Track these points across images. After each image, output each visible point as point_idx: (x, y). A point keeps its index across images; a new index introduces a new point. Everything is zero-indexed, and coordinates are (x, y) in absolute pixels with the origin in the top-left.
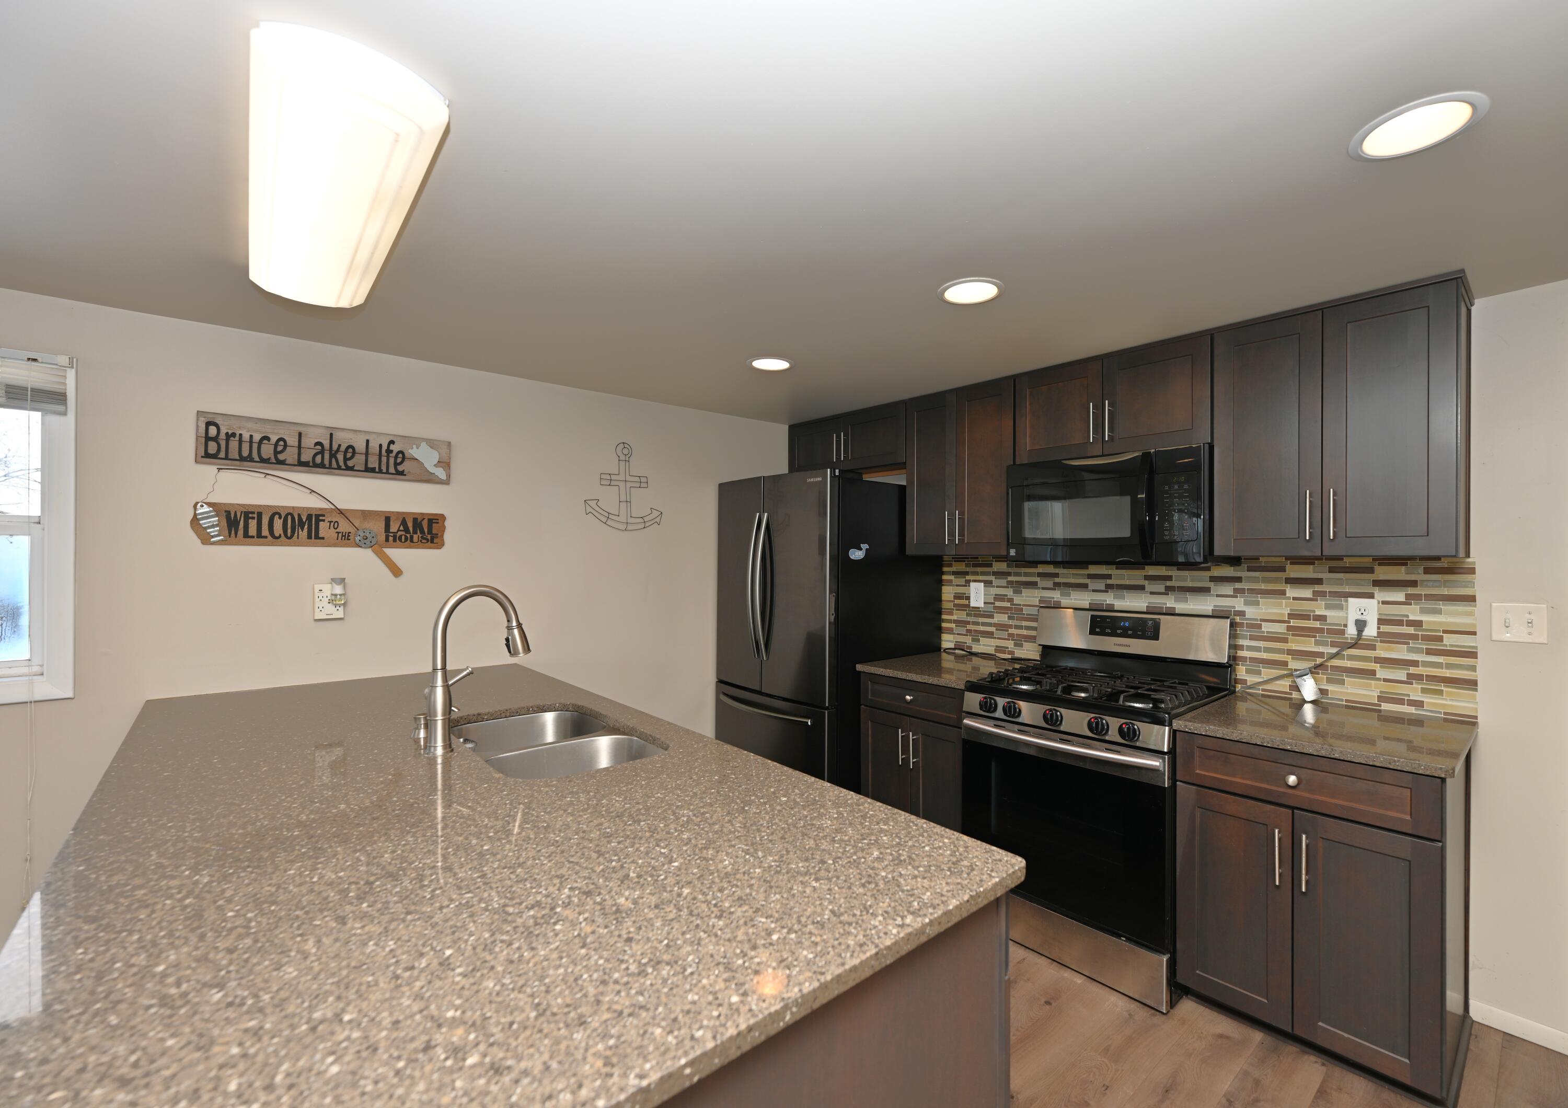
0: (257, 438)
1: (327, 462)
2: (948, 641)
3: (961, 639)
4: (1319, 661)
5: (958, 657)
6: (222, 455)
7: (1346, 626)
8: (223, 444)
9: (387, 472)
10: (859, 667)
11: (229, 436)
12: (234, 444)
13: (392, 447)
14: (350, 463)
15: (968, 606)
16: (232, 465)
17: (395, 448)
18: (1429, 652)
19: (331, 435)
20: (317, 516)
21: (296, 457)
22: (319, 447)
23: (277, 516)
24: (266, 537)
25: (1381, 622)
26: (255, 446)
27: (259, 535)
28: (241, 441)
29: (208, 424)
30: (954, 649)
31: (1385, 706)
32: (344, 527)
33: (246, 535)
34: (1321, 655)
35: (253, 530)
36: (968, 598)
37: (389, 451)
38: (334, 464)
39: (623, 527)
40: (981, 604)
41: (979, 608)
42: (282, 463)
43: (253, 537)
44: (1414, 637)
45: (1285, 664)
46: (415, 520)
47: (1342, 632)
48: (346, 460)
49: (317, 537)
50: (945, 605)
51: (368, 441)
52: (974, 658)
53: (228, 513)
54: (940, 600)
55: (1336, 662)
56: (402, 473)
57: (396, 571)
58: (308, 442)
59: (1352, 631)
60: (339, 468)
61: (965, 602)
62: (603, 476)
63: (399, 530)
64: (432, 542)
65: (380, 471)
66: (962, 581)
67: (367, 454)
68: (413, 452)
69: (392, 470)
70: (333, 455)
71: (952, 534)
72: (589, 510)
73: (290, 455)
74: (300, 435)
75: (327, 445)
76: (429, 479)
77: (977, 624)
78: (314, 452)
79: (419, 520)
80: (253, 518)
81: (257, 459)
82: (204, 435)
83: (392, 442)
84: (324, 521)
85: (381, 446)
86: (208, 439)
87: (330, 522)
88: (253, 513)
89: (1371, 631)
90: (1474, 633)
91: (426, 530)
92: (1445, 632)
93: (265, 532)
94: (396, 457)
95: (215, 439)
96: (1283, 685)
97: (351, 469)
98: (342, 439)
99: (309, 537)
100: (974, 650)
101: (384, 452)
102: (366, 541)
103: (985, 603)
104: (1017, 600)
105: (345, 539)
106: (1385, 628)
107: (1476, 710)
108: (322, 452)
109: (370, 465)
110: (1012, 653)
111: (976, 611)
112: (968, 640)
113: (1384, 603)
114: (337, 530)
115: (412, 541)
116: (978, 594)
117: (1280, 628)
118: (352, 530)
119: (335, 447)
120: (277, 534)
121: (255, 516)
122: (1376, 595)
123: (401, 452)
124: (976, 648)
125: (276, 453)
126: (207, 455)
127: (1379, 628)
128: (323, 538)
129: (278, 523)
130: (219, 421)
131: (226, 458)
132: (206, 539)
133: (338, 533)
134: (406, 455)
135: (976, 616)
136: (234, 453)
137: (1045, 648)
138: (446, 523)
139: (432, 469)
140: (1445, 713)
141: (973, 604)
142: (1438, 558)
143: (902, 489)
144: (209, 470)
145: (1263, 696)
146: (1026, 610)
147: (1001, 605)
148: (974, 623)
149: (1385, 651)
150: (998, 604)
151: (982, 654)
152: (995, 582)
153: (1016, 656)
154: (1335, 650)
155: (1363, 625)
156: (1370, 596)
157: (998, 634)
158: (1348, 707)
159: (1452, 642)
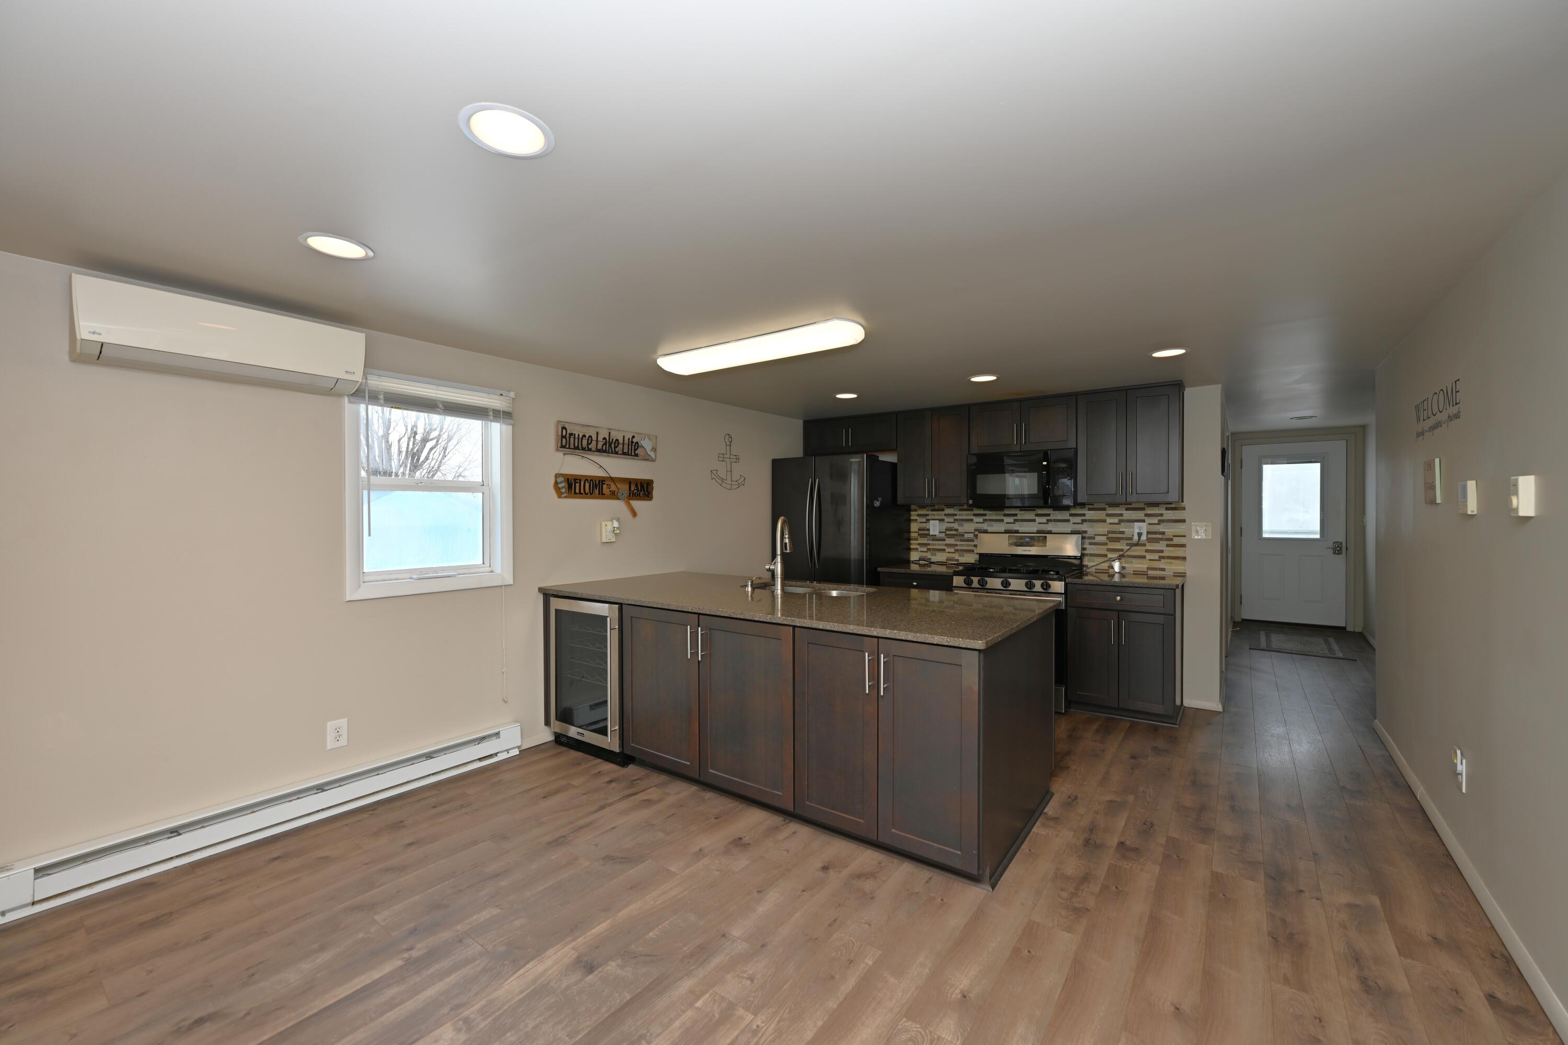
0: (580, 437)
1: (607, 450)
2: (914, 556)
3: (924, 554)
4: (1121, 553)
5: (920, 565)
6: (567, 446)
7: (1133, 536)
8: (568, 439)
9: (631, 455)
10: (879, 569)
11: (571, 434)
12: (572, 440)
13: (634, 440)
14: (617, 450)
15: (928, 535)
16: (568, 451)
17: (635, 440)
18: (1168, 546)
19: (610, 433)
20: (602, 481)
21: (595, 446)
22: (604, 441)
23: (587, 482)
24: (582, 494)
25: (1148, 533)
26: (580, 440)
27: (580, 493)
28: (575, 438)
29: (563, 428)
30: (919, 560)
31: (1150, 573)
32: (613, 487)
33: (575, 493)
34: (1122, 550)
35: (577, 491)
36: (928, 530)
37: (632, 442)
38: (610, 452)
39: (729, 487)
40: (937, 533)
41: (936, 535)
42: (590, 450)
43: (577, 494)
44: (1162, 539)
45: (1106, 556)
46: (641, 483)
47: (1131, 539)
48: (615, 447)
49: (602, 494)
50: (913, 535)
51: (624, 436)
52: (932, 565)
53: (568, 479)
54: (909, 532)
55: (1129, 553)
56: (636, 455)
57: (634, 514)
58: (600, 438)
59: (1136, 537)
60: (612, 453)
61: (927, 532)
62: (720, 455)
63: (635, 490)
64: (648, 497)
65: (628, 455)
66: (924, 520)
67: (623, 444)
68: (643, 443)
69: (633, 454)
70: (610, 445)
71: (930, 493)
72: (713, 476)
73: (593, 446)
74: (597, 433)
75: (608, 440)
76: (647, 459)
77: (935, 545)
78: (602, 443)
79: (643, 483)
80: (577, 483)
81: (581, 448)
82: (560, 435)
83: (633, 437)
84: (605, 484)
85: (629, 439)
86: (563, 437)
87: (607, 485)
88: (577, 479)
89: (1144, 538)
90: (1185, 536)
91: (646, 489)
92: (1174, 536)
93: (582, 491)
94: (635, 445)
95: (565, 437)
96: (1105, 566)
97: (616, 453)
98: (615, 435)
99: (599, 494)
100: (932, 560)
101: (630, 444)
102: (623, 496)
103: (940, 532)
104: (961, 530)
105: (613, 496)
106: (1150, 536)
107: (1186, 570)
108: (605, 444)
109: (625, 451)
110: (957, 560)
111: (934, 538)
112: (929, 555)
113: (1149, 524)
114: (610, 490)
115: (640, 496)
116: (935, 528)
117: (1104, 538)
118: (616, 490)
119: (611, 440)
120: (587, 492)
121: (578, 481)
122: (1146, 521)
123: (637, 443)
124: (934, 559)
125: (588, 444)
126: (562, 447)
127: (1147, 536)
128: (604, 494)
129: (587, 485)
130: (567, 426)
131: (569, 448)
132: (560, 495)
133: (610, 491)
134: (640, 444)
135: (933, 540)
136: (572, 446)
137: (981, 555)
138: (654, 485)
139: (650, 453)
140: (1174, 573)
141: (932, 533)
142: (1171, 503)
143: (894, 465)
144: (560, 454)
145: (1096, 572)
146: (966, 536)
147: (950, 533)
148: (932, 545)
149: (1150, 547)
150: (948, 532)
151: (937, 562)
152: (947, 519)
153: (960, 562)
154: (1128, 547)
155: (1140, 535)
156: (1143, 521)
157: (948, 550)
158: (1134, 574)
159: (1177, 541)
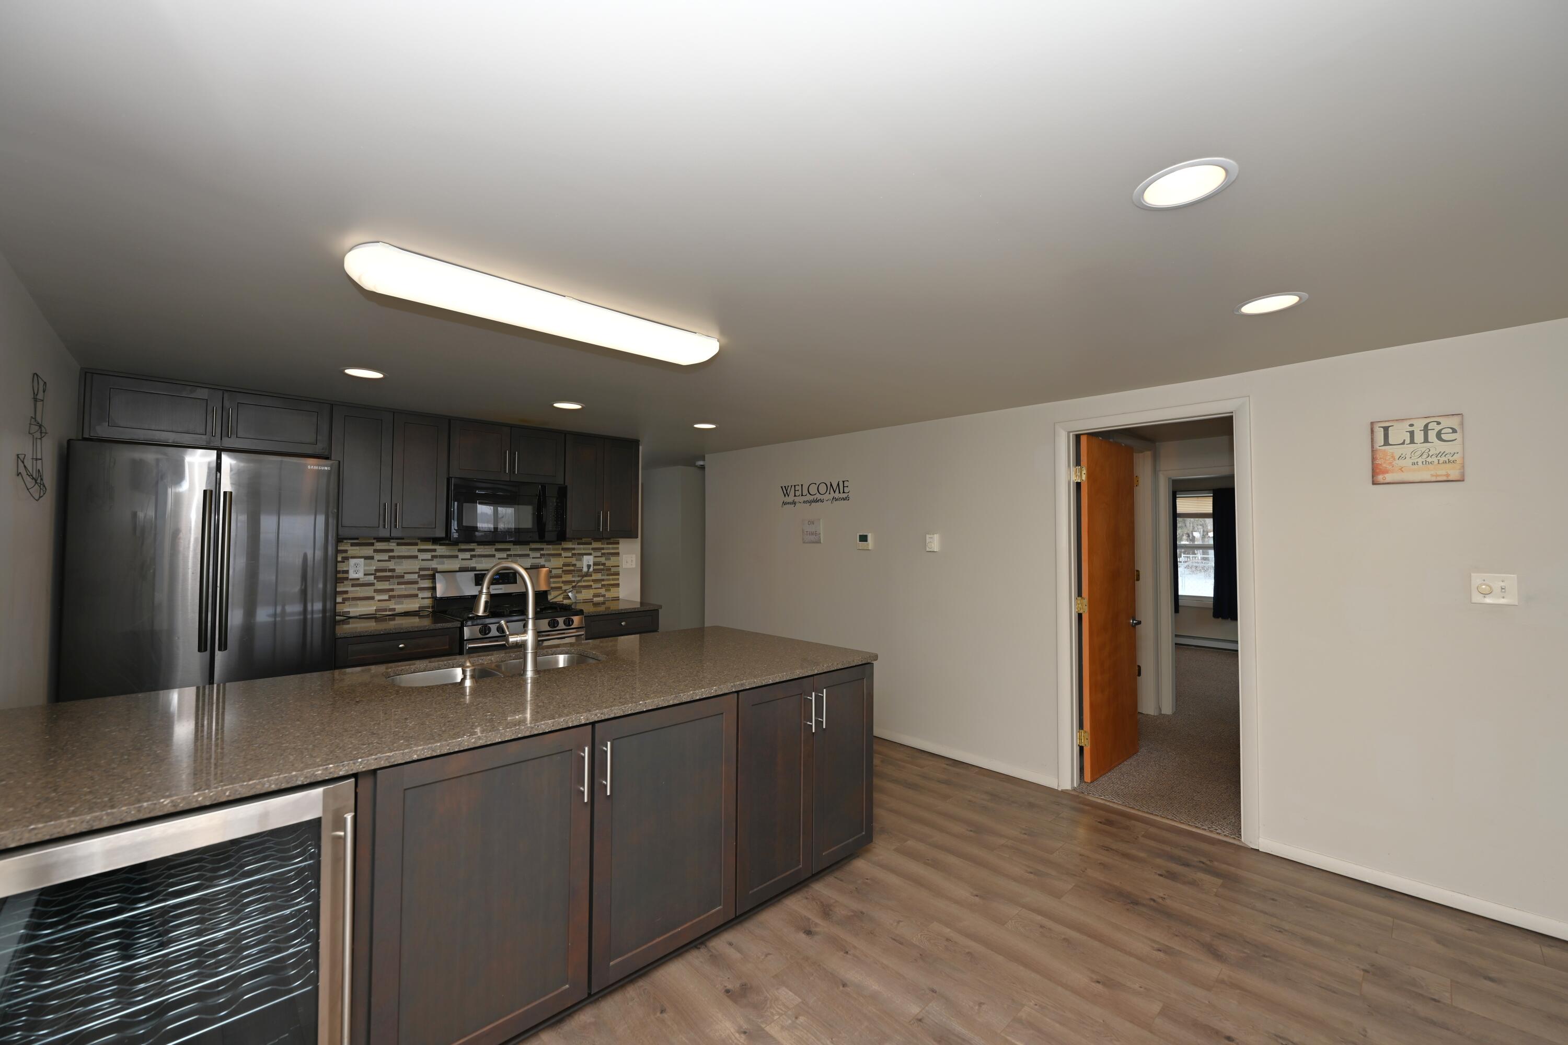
4: (574, 584)
7: (583, 568)
15: (347, 579)
18: (608, 575)
25: (594, 565)
31: (596, 599)
34: (574, 581)
36: (347, 572)
40: (360, 575)
41: (359, 579)
44: (603, 570)
45: (560, 588)
47: (582, 571)
52: (352, 621)
55: (580, 584)
59: (585, 569)
61: (345, 575)
66: (340, 558)
77: (358, 592)
89: (591, 569)
90: (618, 566)
92: (612, 567)
96: (561, 598)
100: (351, 615)
103: (365, 575)
104: (399, 569)
106: (595, 567)
107: (619, 595)
110: (394, 609)
111: (359, 583)
112: (345, 607)
113: (595, 557)
116: (358, 568)
117: (560, 571)
122: (592, 554)
124: (355, 612)
127: (593, 567)
135: (353, 586)
137: (438, 599)
141: (352, 575)
146: (407, 577)
147: (382, 575)
148: (352, 592)
149: (595, 577)
150: (378, 574)
151: (360, 615)
152: (378, 557)
153: (397, 611)
154: (579, 578)
155: (589, 566)
156: (590, 554)
157: (378, 597)
158: (583, 602)
159: (613, 570)
